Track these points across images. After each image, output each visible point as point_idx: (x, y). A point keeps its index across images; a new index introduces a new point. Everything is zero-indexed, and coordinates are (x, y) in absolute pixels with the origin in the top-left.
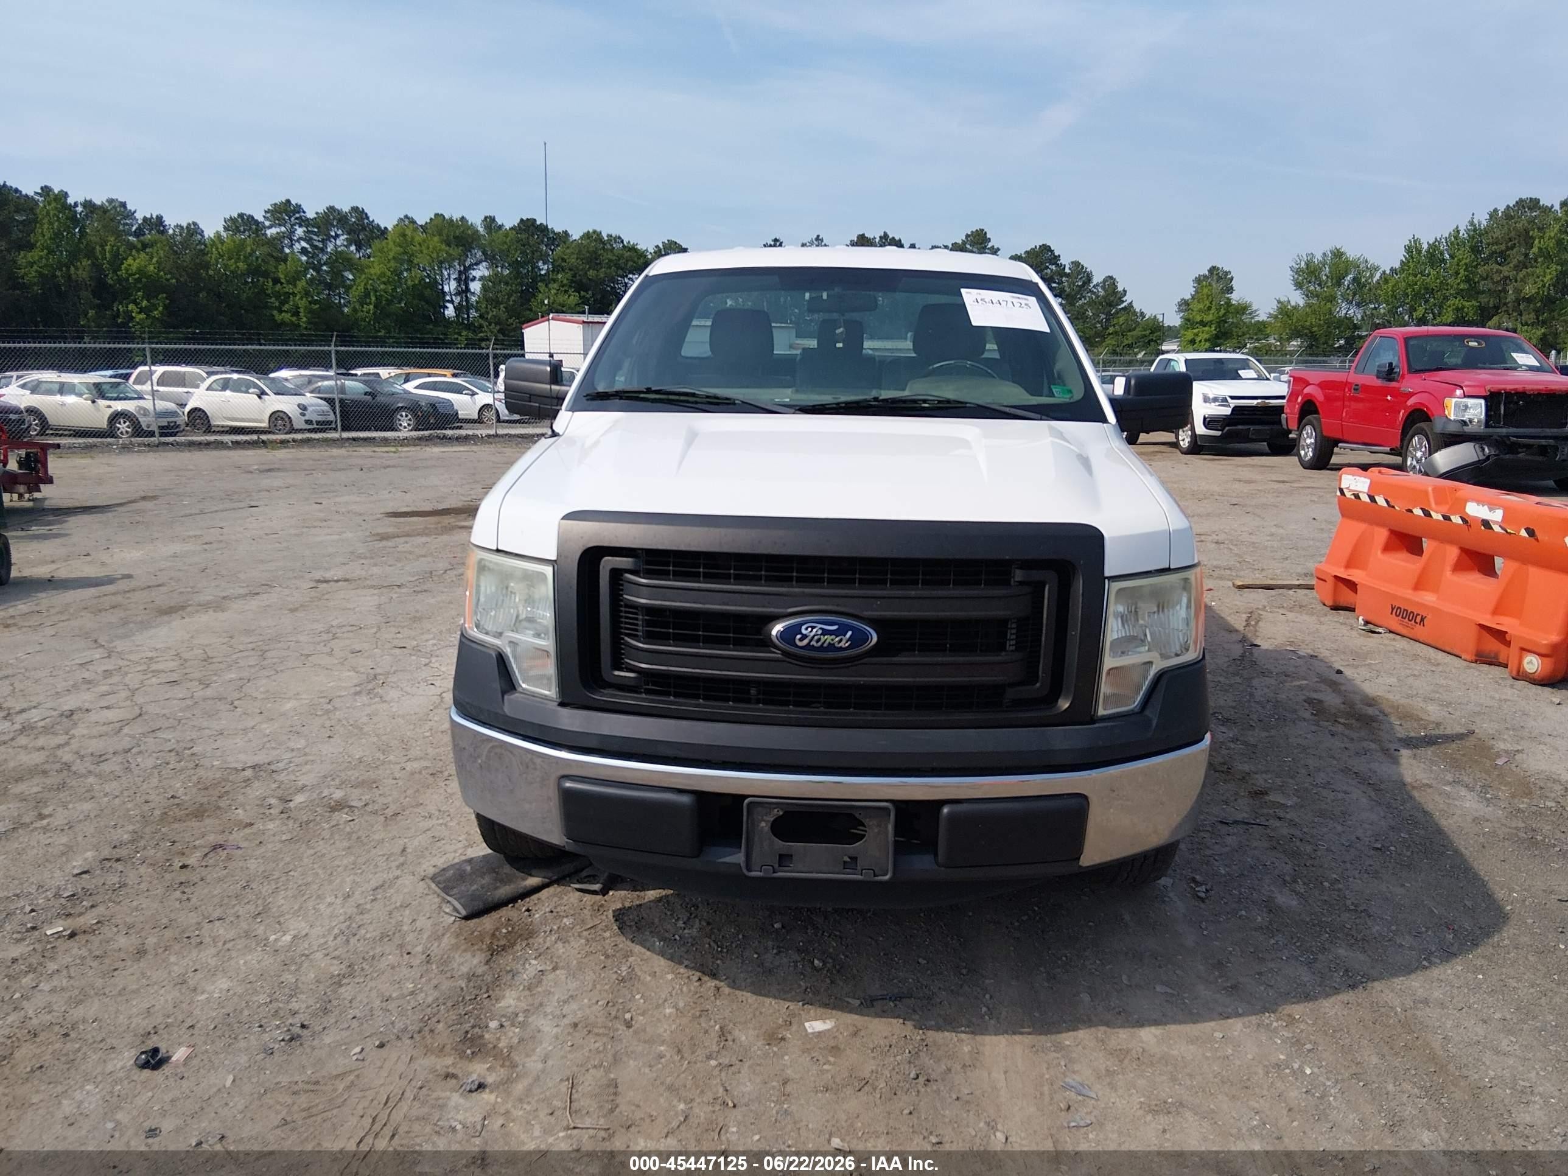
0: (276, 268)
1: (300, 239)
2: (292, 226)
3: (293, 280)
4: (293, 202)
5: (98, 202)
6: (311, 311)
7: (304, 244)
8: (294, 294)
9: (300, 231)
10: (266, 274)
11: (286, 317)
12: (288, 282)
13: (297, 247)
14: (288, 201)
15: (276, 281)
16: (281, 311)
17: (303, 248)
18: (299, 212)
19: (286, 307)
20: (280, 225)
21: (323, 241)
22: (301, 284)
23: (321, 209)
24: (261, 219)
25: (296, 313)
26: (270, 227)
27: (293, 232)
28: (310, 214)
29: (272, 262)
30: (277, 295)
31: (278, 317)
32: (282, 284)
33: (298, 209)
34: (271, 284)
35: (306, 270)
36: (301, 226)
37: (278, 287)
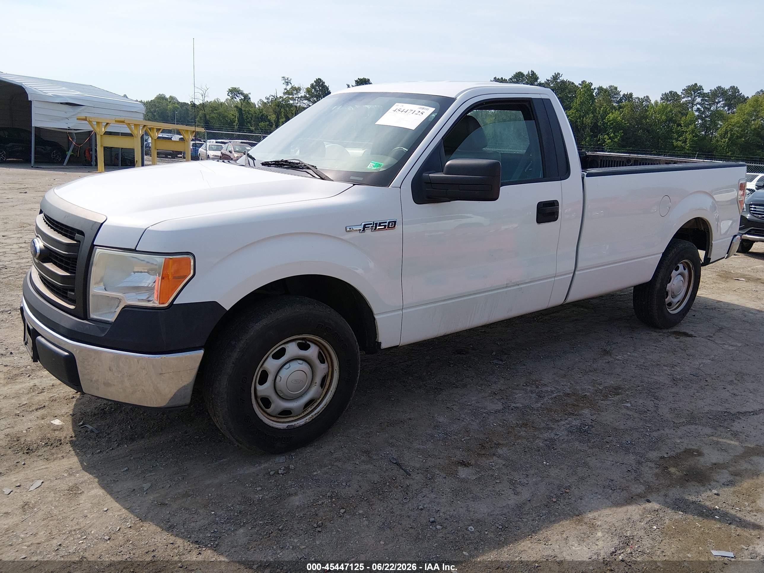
0: (681, 118)
1: (698, 103)
2: (695, 97)
3: (687, 126)
4: (698, 85)
5: (605, 87)
6: (693, 141)
7: (699, 106)
8: (686, 132)
9: (699, 100)
10: (674, 122)
11: (680, 143)
12: (685, 126)
13: (695, 108)
14: (696, 84)
15: (679, 125)
16: (677, 140)
17: (698, 108)
18: (700, 90)
19: (681, 138)
20: (688, 97)
21: (709, 105)
22: (692, 127)
23: (713, 88)
24: (680, 94)
25: (685, 142)
26: (684, 98)
27: (694, 100)
28: (706, 90)
29: (680, 115)
30: (677, 132)
31: (675, 144)
32: (681, 126)
33: (701, 88)
34: (676, 126)
35: (697, 119)
36: (699, 97)
37: (680, 128)
